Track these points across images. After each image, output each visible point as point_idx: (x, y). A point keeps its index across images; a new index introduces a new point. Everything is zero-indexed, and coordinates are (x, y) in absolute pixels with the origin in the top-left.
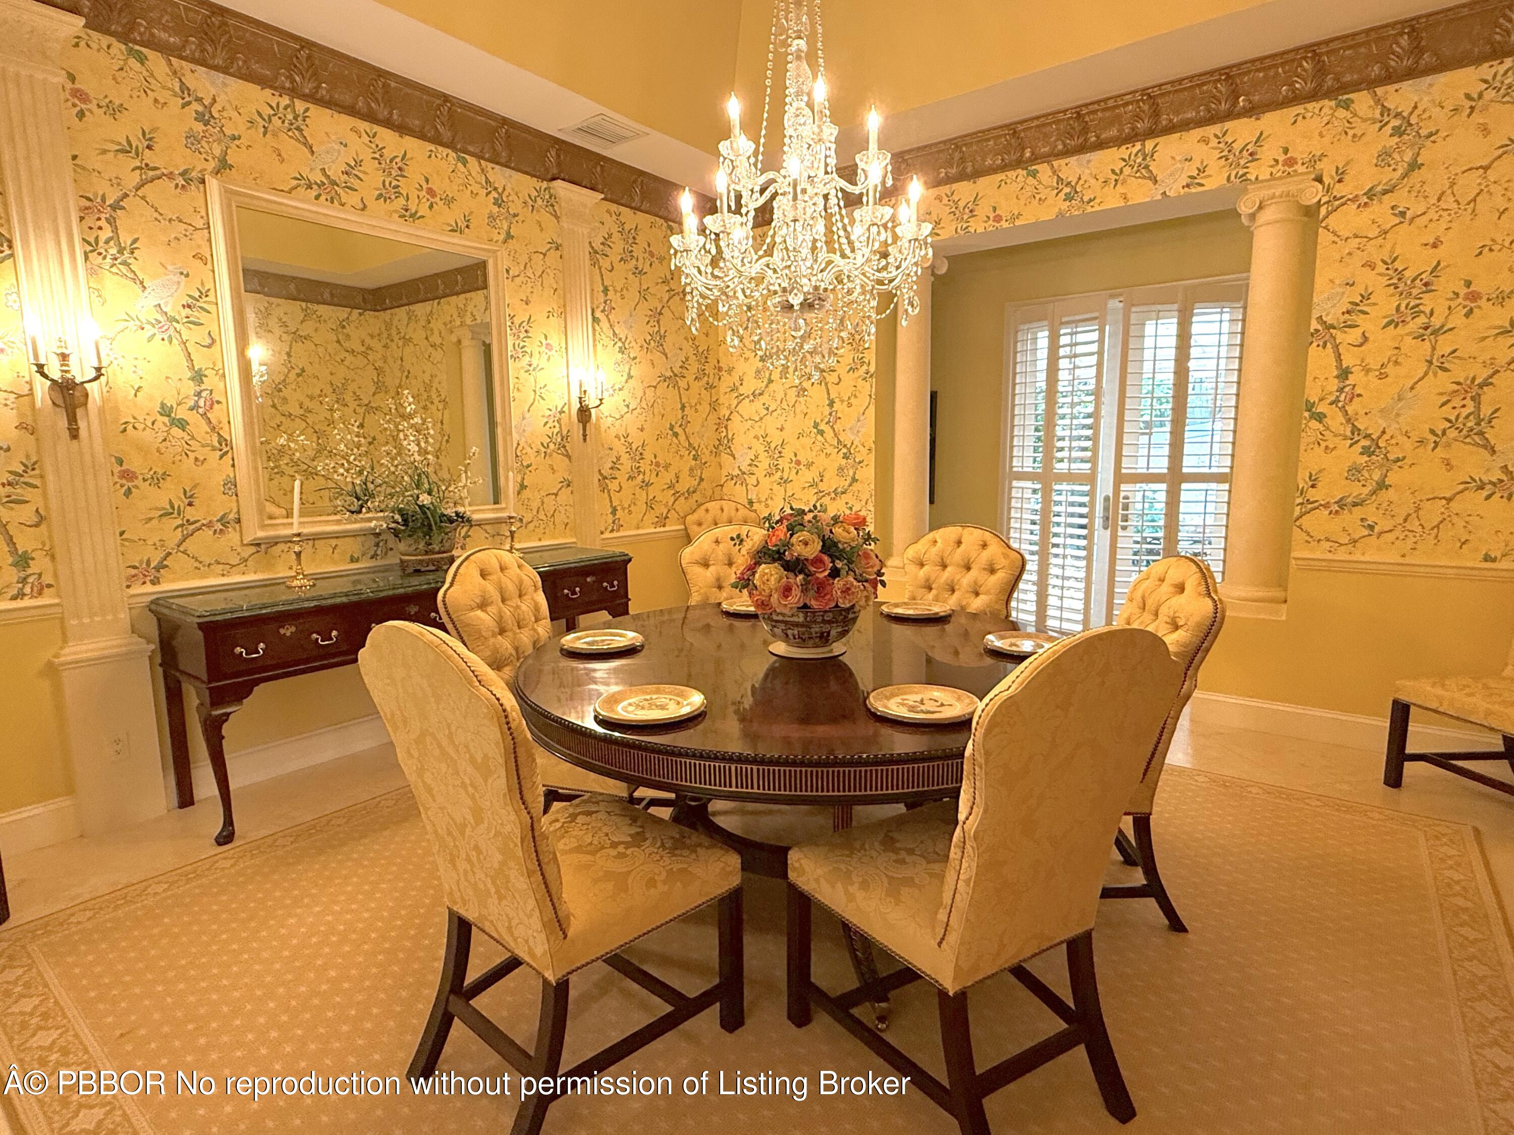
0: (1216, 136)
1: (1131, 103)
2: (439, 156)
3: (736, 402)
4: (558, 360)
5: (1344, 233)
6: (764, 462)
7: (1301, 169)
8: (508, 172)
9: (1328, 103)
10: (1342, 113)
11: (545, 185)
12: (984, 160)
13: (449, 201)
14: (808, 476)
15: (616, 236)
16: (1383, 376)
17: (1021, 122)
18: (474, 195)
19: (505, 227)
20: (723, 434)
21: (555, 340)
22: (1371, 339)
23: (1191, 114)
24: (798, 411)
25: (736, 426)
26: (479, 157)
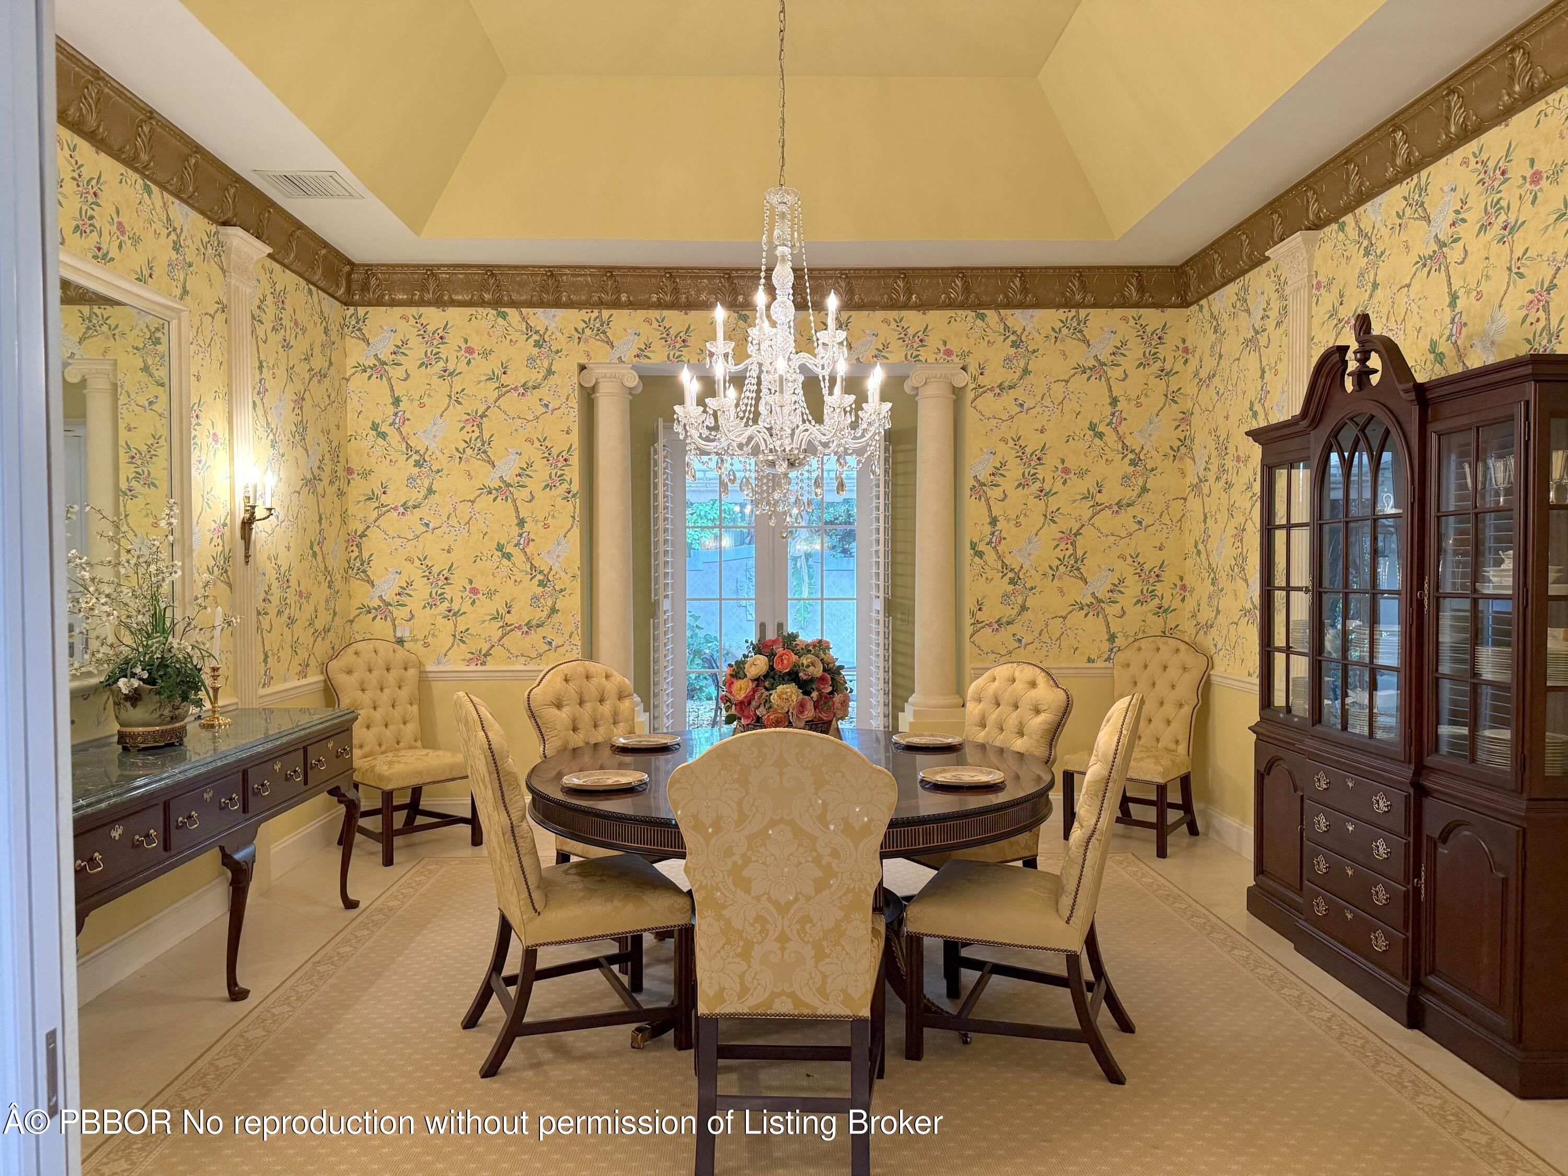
0: (895, 320)
1: (831, 277)
2: (129, 183)
3: (375, 514)
4: (223, 455)
5: (988, 414)
6: (421, 590)
7: (956, 360)
8: (186, 208)
9: (971, 314)
10: (979, 322)
11: (214, 228)
12: (698, 296)
13: (136, 240)
14: (488, 607)
15: (270, 298)
16: (1018, 525)
17: (737, 270)
18: (157, 234)
19: (182, 279)
20: (356, 553)
21: (221, 429)
22: (1009, 496)
23: (877, 298)
24: (473, 529)
25: (374, 543)
26: (163, 187)
